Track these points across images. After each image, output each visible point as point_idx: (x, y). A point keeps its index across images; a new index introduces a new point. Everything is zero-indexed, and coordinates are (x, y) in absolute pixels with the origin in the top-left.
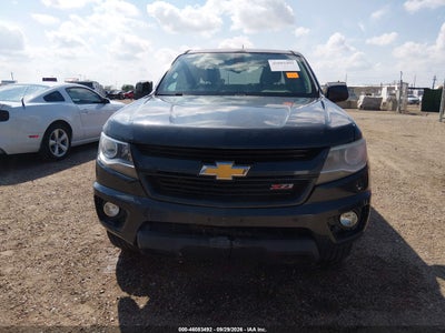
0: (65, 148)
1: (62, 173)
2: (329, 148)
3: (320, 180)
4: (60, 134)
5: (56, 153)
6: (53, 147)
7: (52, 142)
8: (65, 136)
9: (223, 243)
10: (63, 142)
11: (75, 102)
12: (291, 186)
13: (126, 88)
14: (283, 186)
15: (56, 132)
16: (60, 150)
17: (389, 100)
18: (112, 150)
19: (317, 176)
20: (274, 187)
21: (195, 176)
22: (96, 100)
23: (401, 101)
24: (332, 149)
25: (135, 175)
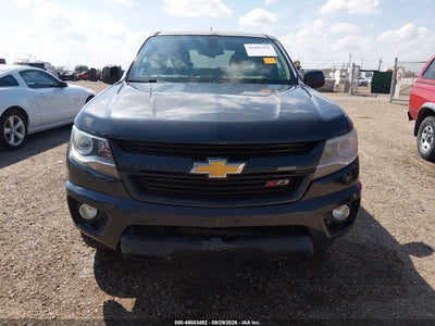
0: (21, 136)
1: (20, 163)
2: (325, 141)
3: (316, 175)
4: (16, 122)
5: (12, 142)
6: (9, 135)
7: (7, 130)
8: (21, 123)
9: (217, 245)
10: (19, 130)
11: (30, 86)
12: (287, 182)
13: (80, 69)
14: (279, 183)
15: (11, 119)
16: (16, 139)
17: (341, 82)
18: (85, 146)
19: (313, 171)
20: (270, 184)
21: (186, 174)
22: (52, 83)
23: (353, 83)
24: (328, 142)
25: (116, 174)
